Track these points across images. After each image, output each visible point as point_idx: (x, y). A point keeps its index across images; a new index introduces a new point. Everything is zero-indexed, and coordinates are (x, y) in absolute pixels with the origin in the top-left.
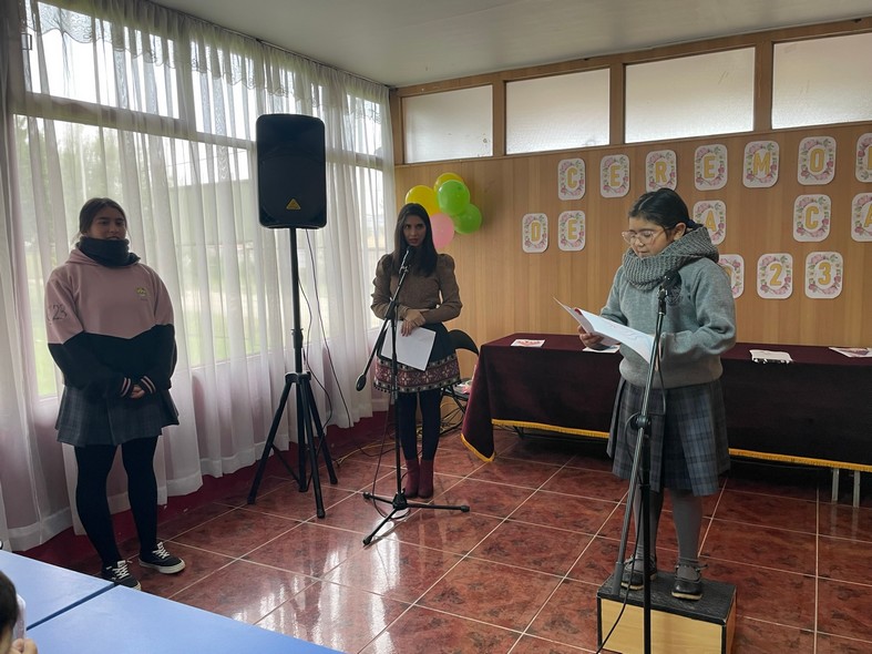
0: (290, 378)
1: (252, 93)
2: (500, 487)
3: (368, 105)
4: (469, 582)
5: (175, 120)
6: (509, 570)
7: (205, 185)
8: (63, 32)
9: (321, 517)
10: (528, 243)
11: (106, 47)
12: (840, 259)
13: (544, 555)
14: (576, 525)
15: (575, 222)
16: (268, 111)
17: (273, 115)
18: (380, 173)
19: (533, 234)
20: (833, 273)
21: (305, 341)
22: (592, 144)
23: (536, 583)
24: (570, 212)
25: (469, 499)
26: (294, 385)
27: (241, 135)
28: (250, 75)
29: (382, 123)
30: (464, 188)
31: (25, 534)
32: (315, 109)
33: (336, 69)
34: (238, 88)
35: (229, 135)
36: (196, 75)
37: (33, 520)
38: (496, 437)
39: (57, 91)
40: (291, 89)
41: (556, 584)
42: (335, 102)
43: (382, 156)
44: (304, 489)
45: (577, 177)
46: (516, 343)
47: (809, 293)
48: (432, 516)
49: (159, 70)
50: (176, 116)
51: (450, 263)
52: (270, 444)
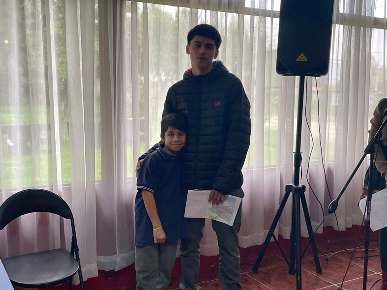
0: (289, 188)
26: (291, 194)
31: (108, 261)
37: (113, 253)
44: (292, 272)
52: (271, 234)
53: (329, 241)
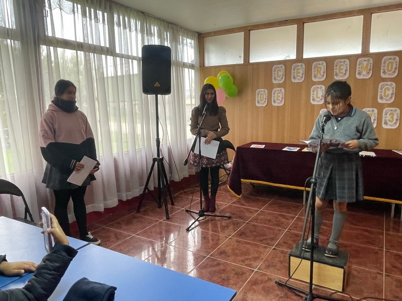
0: (154, 160)
1: (140, 35)
2: (244, 208)
3: (189, 41)
4: (232, 248)
5: (107, 48)
6: (249, 243)
7: (120, 76)
8: (61, 9)
9: (168, 218)
10: (258, 102)
11: (79, 15)
12: (398, 111)
13: (264, 238)
14: (278, 225)
15: (280, 93)
16: (146, 44)
17: (148, 45)
18: (193, 71)
19: (261, 98)
20: (395, 117)
21: (161, 144)
22: (288, 59)
23: (261, 249)
24: (278, 89)
25: (231, 213)
26: (156, 163)
27: (135, 54)
28: (139, 28)
29: (195, 49)
30: (231, 77)
32: (166, 43)
33: (175, 25)
34: (134, 33)
35: (130, 54)
36: (116, 28)
38: (242, 187)
39: (58, 35)
40: (156, 34)
41: (270, 250)
42: (175, 40)
43: (194, 63)
44: (160, 207)
45: (281, 73)
46: (253, 146)
47: (384, 126)
48: (215, 220)
49: (101, 26)
50: (108, 46)
51: (224, 111)
52: (146, 187)
53: (172, 189)
